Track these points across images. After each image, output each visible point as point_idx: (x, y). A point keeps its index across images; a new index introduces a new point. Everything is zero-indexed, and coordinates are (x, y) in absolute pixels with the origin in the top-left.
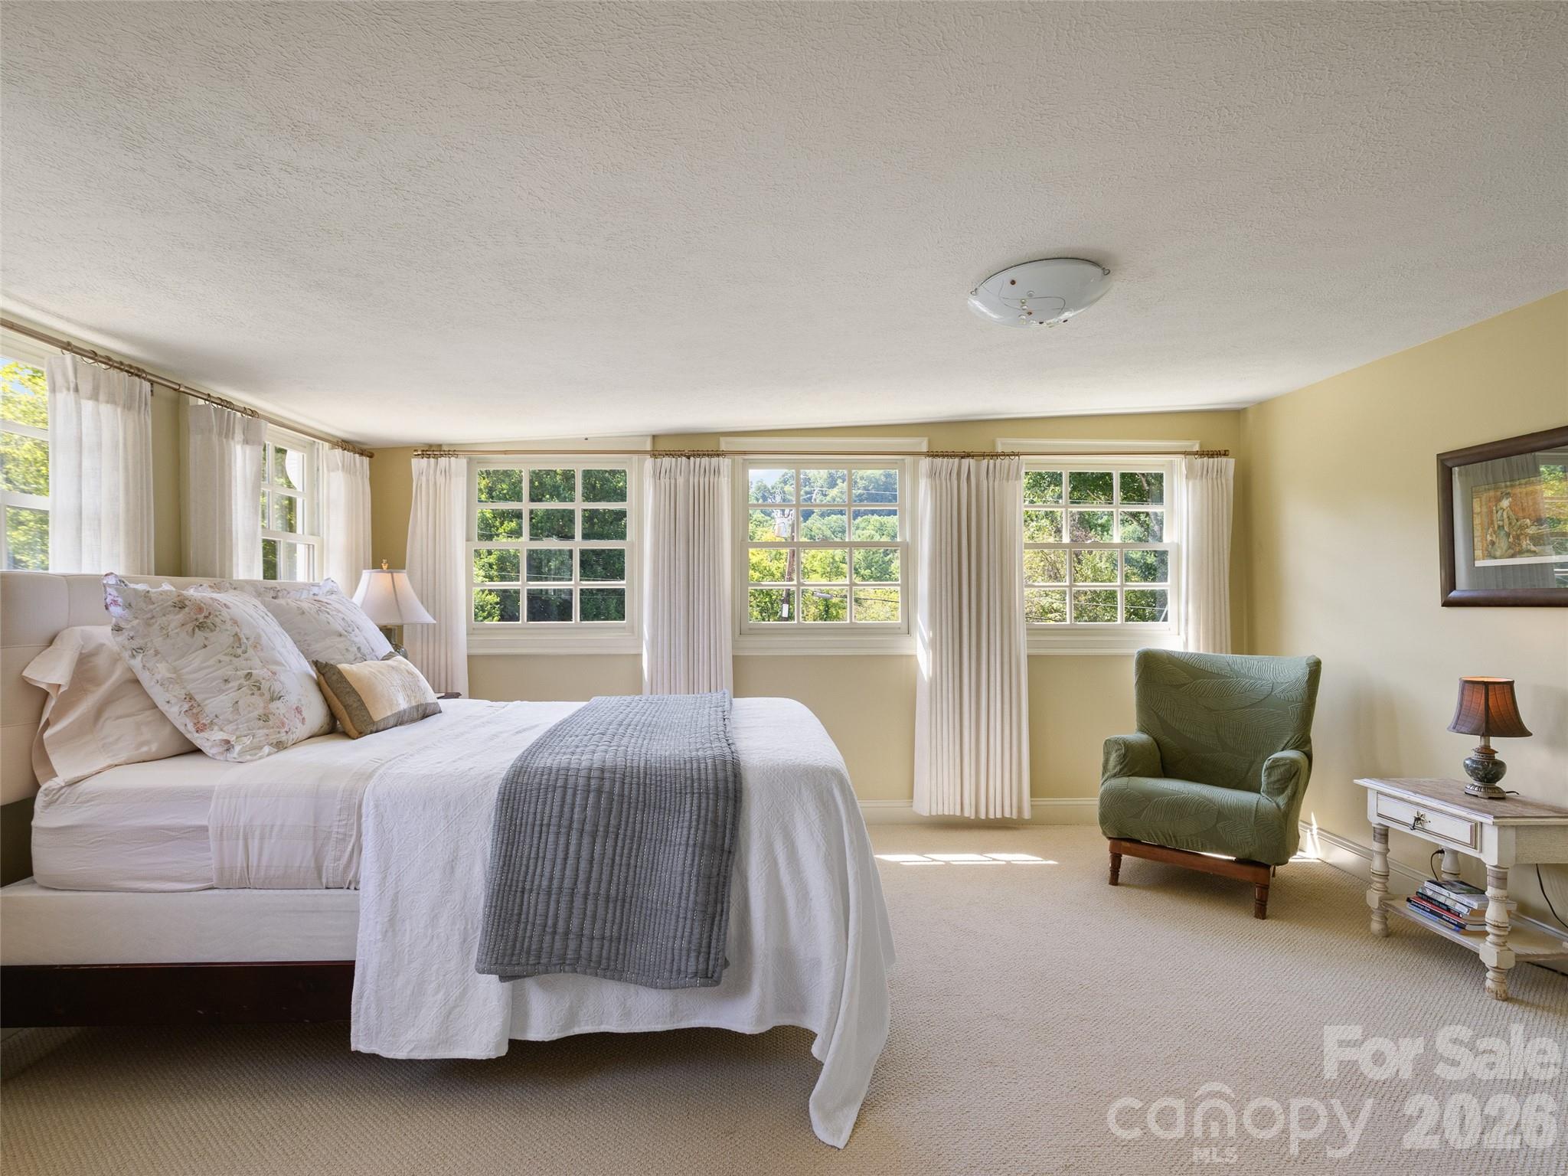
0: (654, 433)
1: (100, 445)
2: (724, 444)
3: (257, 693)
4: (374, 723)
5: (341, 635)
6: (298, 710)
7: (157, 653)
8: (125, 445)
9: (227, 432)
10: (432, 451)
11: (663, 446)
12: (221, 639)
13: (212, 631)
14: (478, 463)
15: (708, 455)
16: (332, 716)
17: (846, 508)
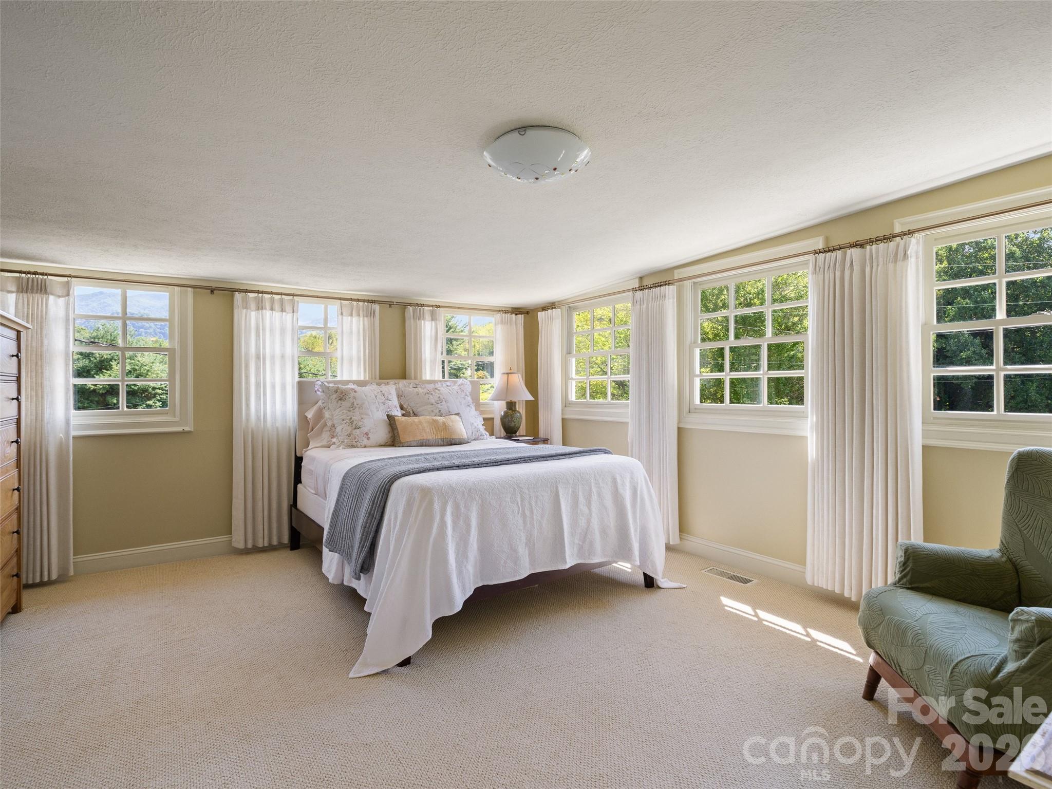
0: (640, 276)
1: (351, 332)
2: (677, 274)
3: (351, 425)
4: (401, 443)
5: (432, 405)
6: (367, 434)
7: (329, 409)
8: (364, 330)
9: (420, 317)
10: (552, 306)
11: (647, 282)
12: (346, 404)
13: (344, 401)
14: (574, 309)
15: (658, 286)
16: (393, 441)
17: (766, 310)
